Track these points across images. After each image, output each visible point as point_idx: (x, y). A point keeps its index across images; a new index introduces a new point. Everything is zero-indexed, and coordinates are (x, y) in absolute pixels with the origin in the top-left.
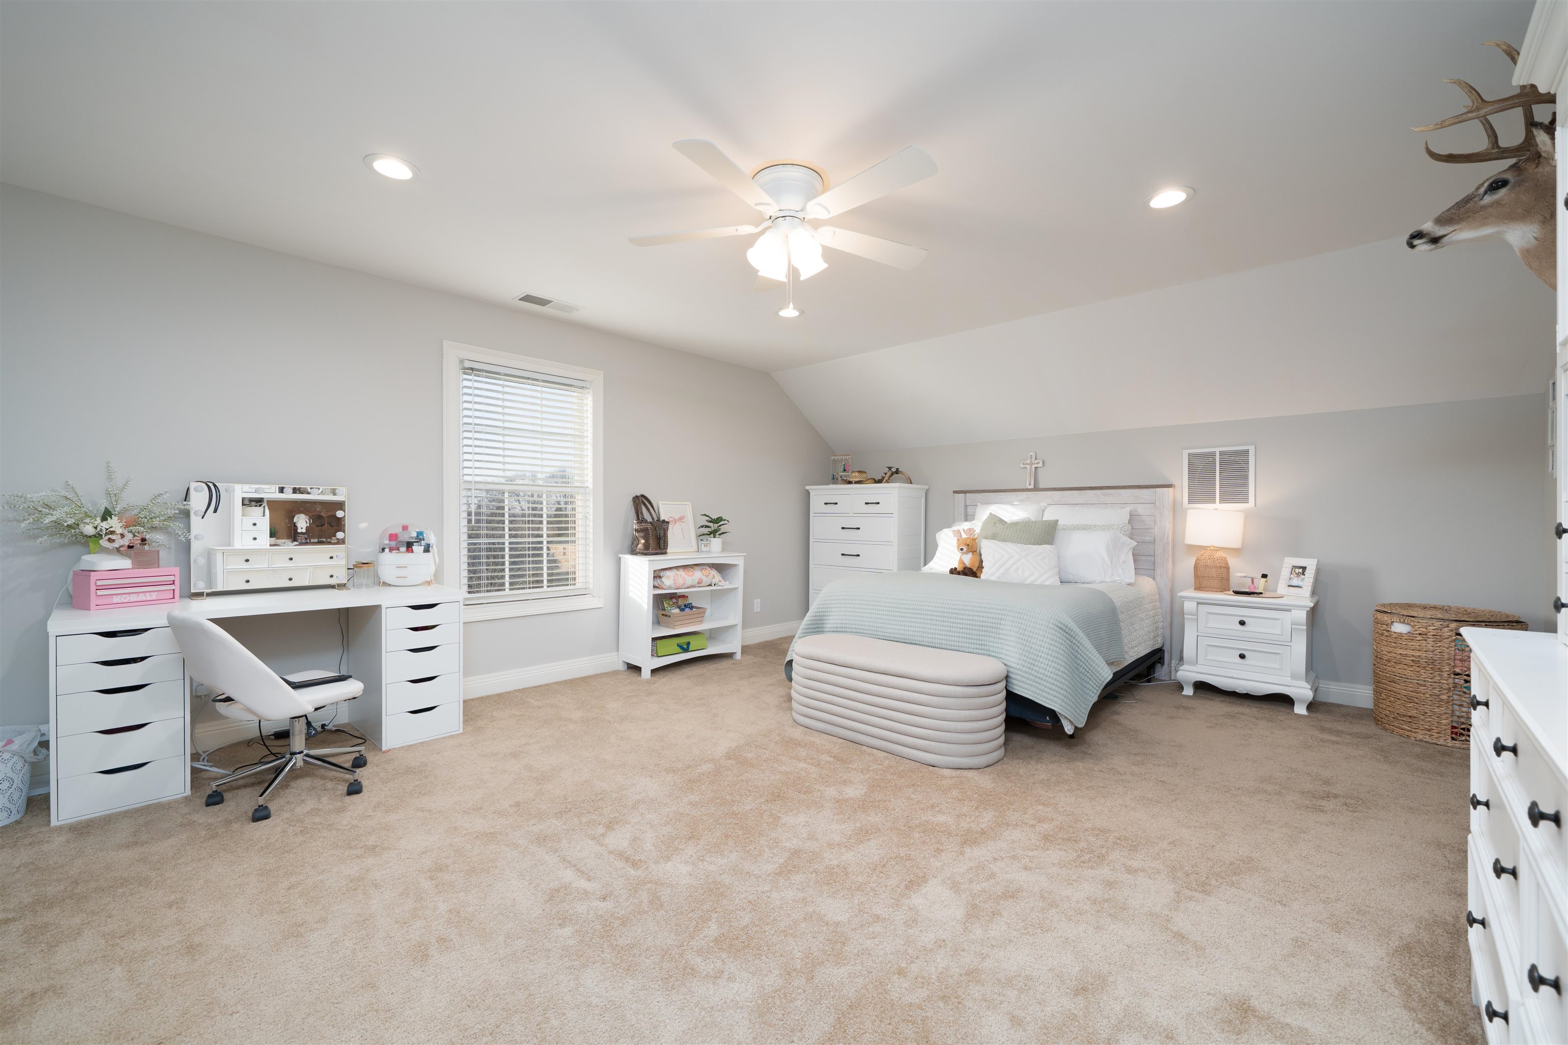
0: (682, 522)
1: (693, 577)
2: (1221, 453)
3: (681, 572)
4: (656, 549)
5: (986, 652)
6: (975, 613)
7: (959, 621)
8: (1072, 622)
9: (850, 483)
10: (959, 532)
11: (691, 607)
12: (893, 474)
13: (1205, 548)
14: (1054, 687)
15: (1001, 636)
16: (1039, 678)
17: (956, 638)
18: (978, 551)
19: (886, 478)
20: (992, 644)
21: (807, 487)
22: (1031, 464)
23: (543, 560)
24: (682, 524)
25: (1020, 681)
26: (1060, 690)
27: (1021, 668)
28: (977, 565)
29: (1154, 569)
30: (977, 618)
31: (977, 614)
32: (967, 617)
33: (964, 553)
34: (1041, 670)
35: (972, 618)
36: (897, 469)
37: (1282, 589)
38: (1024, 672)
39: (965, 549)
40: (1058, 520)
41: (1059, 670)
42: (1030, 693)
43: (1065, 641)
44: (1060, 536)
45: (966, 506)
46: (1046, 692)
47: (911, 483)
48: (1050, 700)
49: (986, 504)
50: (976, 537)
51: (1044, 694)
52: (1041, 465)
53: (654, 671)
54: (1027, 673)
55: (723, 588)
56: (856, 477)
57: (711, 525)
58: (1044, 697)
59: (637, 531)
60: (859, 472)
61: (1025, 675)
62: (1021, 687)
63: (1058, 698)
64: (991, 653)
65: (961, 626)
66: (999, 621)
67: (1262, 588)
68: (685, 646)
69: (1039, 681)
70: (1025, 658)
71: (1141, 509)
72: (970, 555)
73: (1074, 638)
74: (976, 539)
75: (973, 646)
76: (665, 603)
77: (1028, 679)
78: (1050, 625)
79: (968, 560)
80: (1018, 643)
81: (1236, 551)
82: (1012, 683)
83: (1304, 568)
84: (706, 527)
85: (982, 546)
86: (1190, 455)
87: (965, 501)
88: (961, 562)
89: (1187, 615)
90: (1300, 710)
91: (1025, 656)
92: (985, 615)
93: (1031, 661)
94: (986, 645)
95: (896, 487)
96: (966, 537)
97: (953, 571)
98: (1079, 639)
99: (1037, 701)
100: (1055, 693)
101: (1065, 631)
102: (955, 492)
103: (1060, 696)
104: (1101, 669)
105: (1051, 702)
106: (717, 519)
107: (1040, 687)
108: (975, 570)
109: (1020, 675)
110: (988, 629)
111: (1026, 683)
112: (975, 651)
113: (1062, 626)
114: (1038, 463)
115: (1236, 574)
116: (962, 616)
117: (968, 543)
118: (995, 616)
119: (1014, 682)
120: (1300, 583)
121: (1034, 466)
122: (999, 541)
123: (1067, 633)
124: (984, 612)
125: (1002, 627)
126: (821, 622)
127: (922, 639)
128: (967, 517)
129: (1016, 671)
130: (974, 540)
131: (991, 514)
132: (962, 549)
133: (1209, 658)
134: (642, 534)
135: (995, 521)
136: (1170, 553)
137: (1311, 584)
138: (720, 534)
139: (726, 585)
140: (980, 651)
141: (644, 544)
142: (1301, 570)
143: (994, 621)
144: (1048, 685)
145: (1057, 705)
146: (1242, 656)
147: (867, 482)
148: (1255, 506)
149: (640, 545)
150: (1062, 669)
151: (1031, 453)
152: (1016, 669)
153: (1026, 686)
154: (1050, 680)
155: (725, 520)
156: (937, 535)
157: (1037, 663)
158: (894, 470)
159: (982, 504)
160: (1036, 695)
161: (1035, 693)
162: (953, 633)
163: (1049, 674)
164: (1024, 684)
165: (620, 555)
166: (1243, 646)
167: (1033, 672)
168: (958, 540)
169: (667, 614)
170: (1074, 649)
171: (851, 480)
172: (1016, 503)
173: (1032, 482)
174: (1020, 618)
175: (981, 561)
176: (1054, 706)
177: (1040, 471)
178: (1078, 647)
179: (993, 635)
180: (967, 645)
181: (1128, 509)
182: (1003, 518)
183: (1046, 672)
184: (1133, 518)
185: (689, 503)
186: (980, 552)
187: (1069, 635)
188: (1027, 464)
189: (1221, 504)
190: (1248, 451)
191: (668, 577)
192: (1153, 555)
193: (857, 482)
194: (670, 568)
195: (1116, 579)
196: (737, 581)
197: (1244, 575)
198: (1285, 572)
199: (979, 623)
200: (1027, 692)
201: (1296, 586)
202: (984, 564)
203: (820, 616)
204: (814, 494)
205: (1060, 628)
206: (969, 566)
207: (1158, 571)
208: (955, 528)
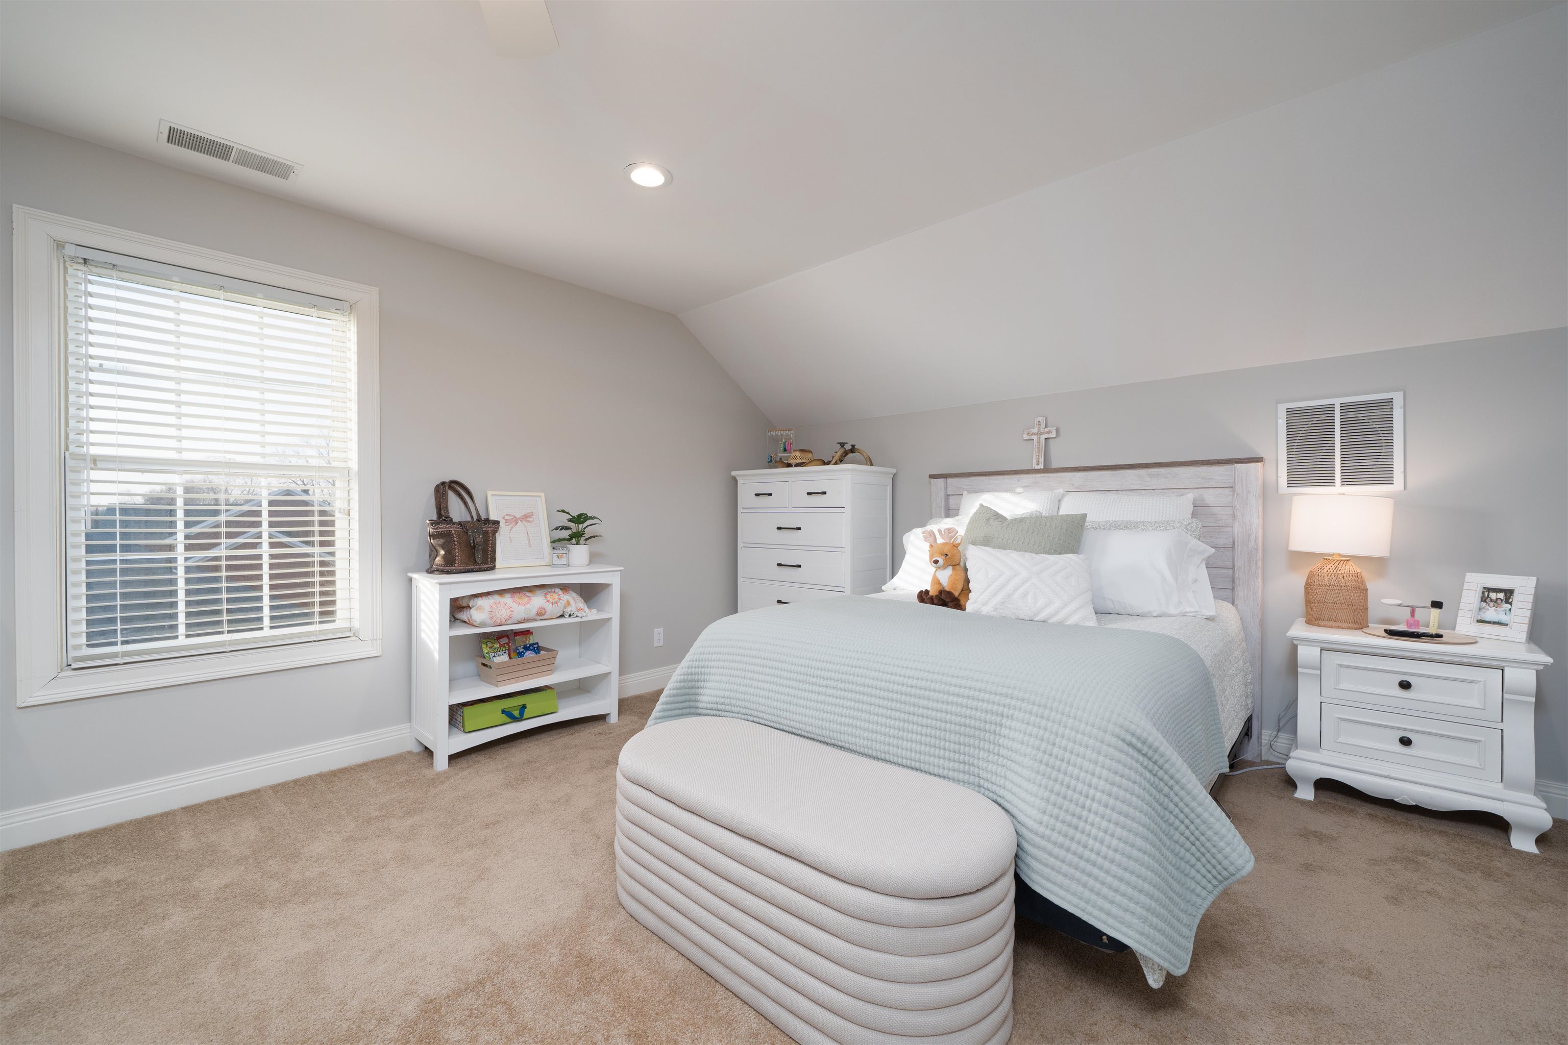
0: (528, 521)
1: (528, 606)
2: (1343, 406)
3: (507, 599)
4: (467, 564)
5: (972, 779)
6: (951, 698)
7: (921, 711)
8: (1154, 731)
9: (789, 465)
10: (932, 533)
11: (537, 649)
12: (847, 453)
13: (1324, 557)
14: (1123, 887)
15: (1003, 751)
16: (1087, 861)
17: (914, 745)
18: (962, 564)
19: (837, 458)
20: (985, 765)
21: (734, 473)
22: (1039, 434)
23: (262, 586)
24: (527, 524)
25: (1046, 865)
26: (1136, 894)
27: (1048, 832)
28: (960, 587)
29: (1233, 589)
30: (954, 709)
31: (955, 699)
32: (935, 705)
33: (938, 568)
34: (1091, 842)
35: (944, 707)
36: (853, 446)
37: (1465, 626)
38: (1055, 844)
39: (941, 561)
40: (1086, 515)
41: (1133, 846)
42: (1069, 897)
43: (1141, 775)
44: (1089, 538)
45: (948, 496)
46: (1105, 898)
47: (872, 464)
48: (1115, 917)
49: (975, 492)
50: (958, 541)
51: (1100, 902)
52: (1053, 435)
53: (453, 758)
54: (1061, 846)
55: (584, 619)
56: (796, 457)
57: (572, 525)
58: (1101, 909)
59: (431, 536)
60: (802, 451)
61: (1056, 850)
62: (1048, 879)
63: (1133, 913)
64: (982, 782)
65: (925, 721)
66: (999, 719)
67: (1436, 625)
68: (516, 713)
69: (1089, 867)
70: (1056, 811)
71: (1210, 497)
72: (949, 571)
73: (1161, 768)
74: (959, 544)
75: (946, 764)
76: (484, 646)
77: (1063, 861)
78: (1108, 738)
79: (946, 577)
80: (1038, 772)
81: (1378, 564)
82: (1028, 866)
83: (1509, 593)
84: (567, 528)
85: (968, 556)
86: (1289, 411)
87: (946, 488)
88: (936, 581)
89: (1303, 667)
90: (1523, 843)
91: (1054, 805)
92: (970, 702)
93: (1069, 818)
94: (973, 765)
95: (848, 470)
96: (944, 541)
97: (923, 597)
98: (1172, 771)
99: (1085, 917)
100: (1125, 901)
101: (1139, 751)
102: (932, 476)
103: (1139, 910)
104: (1228, 844)
105: (1117, 925)
106: (580, 516)
107: (1091, 882)
108: (956, 594)
109: (1044, 850)
110: (977, 733)
111: (1059, 872)
112: (951, 774)
113: (1134, 741)
114: (1049, 432)
115: (1384, 601)
116: (926, 703)
117: (946, 552)
118: (990, 707)
119: (1034, 863)
120: (1502, 618)
121: (1043, 437)
122: (994, 547)
123: (1145, 755)
124: (968, 697)
125: (1004, 731)
126: (693, 691)
127: (854, 740)
128: (950, 512)
129: (1037, 839)
130: (956, 546)
131: (982, 505)
132: (936, 562)
133: (1342, 739)
134: (441, 541)
135: (990, 516)
136: (1260, 564)
137: (1527, 620)
138: (586, 540)
139: (592, 615)
140: (961, 776)
141: (444, 557)
142: (1501, 596)
143: (988, 717)
144: (1109, 879)
145: (1131, 933)
146: (1406, 742)
147: (812, 464)
148: (1405, 488)
149: (438, 559)
150: (1139, 842)
151: (1039, 419)
152: (1036, 834)
153: (1060, 878)
154: (1114, 868)
155: (592, 518)
156: (904, 537)
157: (1082, 824)
158: (848, 447)
159: (970, 492)
160: (1082, 904)
161: (1081, 899)
162: (910, 735)
163: (1111, 853)
164: (1054, 873)
165: (410, 574)
166: (1408, 725)
167: (1074, 846)
168: (931, 546)
169: (488, 664)
170: (1160, 791)
171: (790, 462)
172: (1019, 490)
173: (1042, 460)
174: (1042, 717)
175: (967, 581)
176: (1126, 935)
177: (1053, 444)
178: (1171, 788)
179: (987, 747)
180: (936, 760)
181: (1190, 496)
182: (1000, 512)
183: (1104, 849)
184: (1198, 510)
185: (542, 495)
186: (965, 567)
187: (1150, 759)
188: (1034, 434)
189: (1343, 487)
190: (1390, 401)
191: (480, 608)
192: (1230, 565)
193: (797, 465)
194: (488, 594)
195: (1188, 609)
196: (612, 608)
197: (1399, 602)
198: (1470, 598)
199: (958, 719)
200: (1062, 893)
201: (1494, 623)
202: (971, 586)
203: (691, 681)
204: (742, 481)
205: (1130, 744)
206: (947, 589)
207: (1240, 592)
208: (929, 528)
